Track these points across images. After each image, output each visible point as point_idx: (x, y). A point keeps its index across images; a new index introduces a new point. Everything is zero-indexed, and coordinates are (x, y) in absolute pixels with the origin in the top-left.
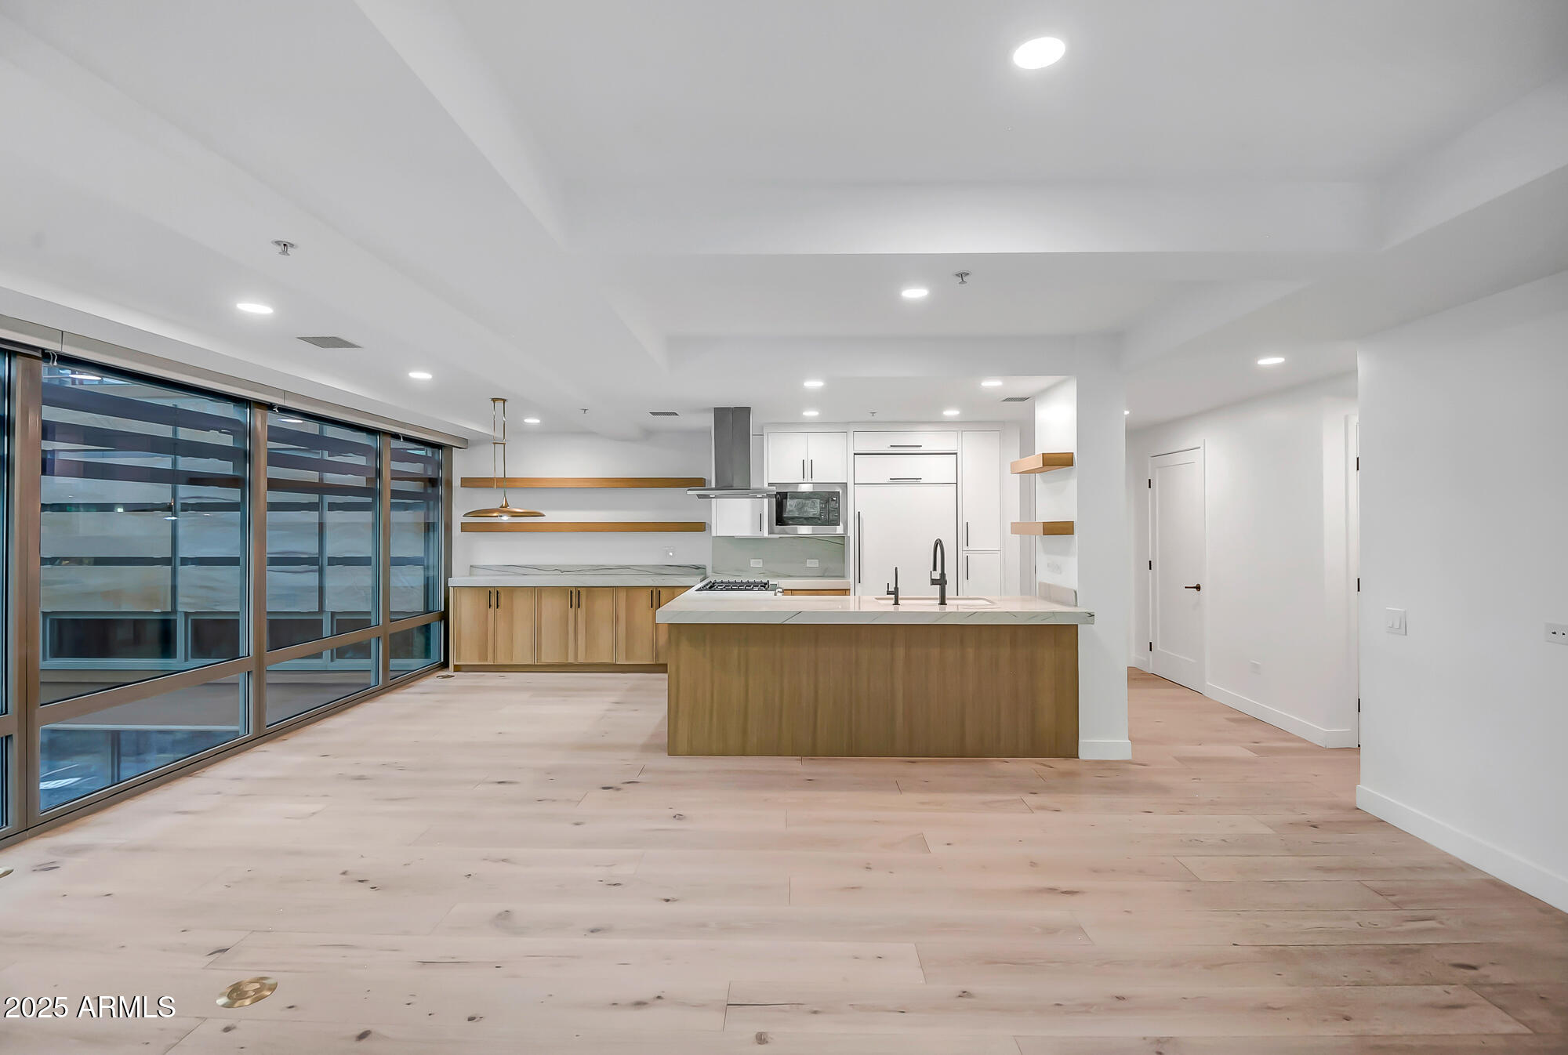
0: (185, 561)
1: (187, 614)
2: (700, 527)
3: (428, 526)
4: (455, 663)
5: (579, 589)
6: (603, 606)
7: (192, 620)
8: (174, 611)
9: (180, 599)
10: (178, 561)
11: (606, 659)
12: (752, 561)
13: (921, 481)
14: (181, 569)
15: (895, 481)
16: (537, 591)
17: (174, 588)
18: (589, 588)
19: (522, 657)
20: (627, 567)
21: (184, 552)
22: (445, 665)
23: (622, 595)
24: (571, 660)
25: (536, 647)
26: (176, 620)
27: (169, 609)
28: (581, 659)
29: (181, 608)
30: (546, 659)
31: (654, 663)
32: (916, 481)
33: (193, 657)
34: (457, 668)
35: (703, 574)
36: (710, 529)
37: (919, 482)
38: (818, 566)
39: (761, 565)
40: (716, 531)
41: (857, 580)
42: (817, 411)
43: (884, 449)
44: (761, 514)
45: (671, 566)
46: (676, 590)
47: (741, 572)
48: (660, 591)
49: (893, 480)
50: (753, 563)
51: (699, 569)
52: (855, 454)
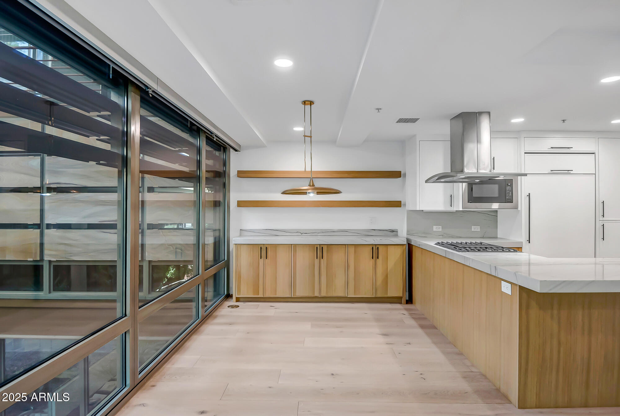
0: (49, 226)
1: (50, 262)
2: (397, 204)
3: (216, 203)
4: (237, 296)
5: (322, 246)
6: (338, 257)
7: (53, 265)
8: (42, 260)
9: (46, 252)
10: (45, 226)
11: (341, 294)
13: (572, 172)
14: (46, 231)
15: (555, 172)
16: (293, 247)
17: (42, 245)
18: (328, 245)
19: (283, 291)
20: (346, 231)
21: (49, 219)
22: (229, 296)
23: (352, 250)
24: (317, 294)
25: (292, 285)
26: (43, 265)
27: (38, 259)
28: (324, 294)
29: (46, 258)
30: (299, 293)
31: (374, 296)
32: (568, 172)
33: (54, 290)
34: (238, 300)
35: (397, 235)
36: (405, 205)
37: (570, 173)
38: (479, 231)
39: (441, 230)
40: (410, 207)
41: (527, 240)
42: (524, 118)
43: (546, 149)
44: (451, 195)
45: (375, 230)
46: (389, 247)
47: (427, 234)
48: (378, 247)
49: (553, 172)
50: (435, 228)
51: (394, 232)
52: (525, 153)
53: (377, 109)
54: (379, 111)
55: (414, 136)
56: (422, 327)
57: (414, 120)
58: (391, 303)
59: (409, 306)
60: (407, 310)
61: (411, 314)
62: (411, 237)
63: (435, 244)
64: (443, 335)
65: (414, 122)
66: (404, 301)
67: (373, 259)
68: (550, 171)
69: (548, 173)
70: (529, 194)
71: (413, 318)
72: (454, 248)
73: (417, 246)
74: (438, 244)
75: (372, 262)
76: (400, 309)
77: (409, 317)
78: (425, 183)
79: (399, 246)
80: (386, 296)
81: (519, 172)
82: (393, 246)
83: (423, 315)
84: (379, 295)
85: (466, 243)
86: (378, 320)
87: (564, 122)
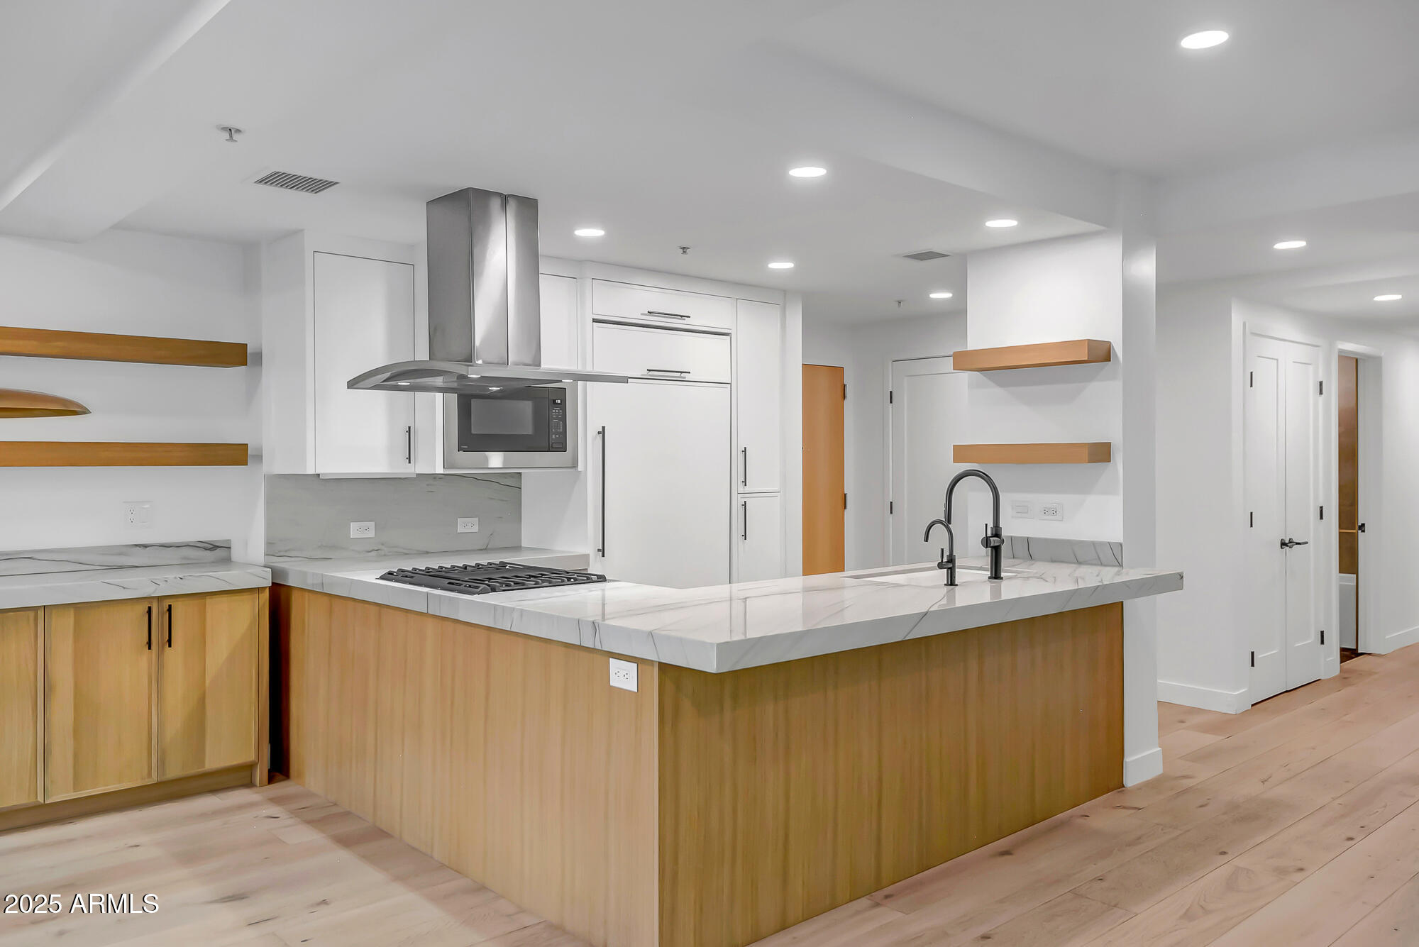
2: (235, 455)
12: (354, 526)
13: (688, 377)
15: (656, 375)
20: (26, 557)
31: (154, 779)
32: (678, 376)
35: (227, 561)
36: (259, 457)
37: (685, 378)
38: (477, 530)
39: (371, 534)
40: (277, 463)
41: (599, 550)
42: (604, 230)
43: (636, 315)
44: (409, 428)
45: (145, 546)
46: (209, 600)
47: (333, 549)
48: (170, 606)
49: (651, 373)
50: (355, 530)
51: (217, 551)
52: (595, 321)
53: (224, 129)
54: (235, 136)
55: (296, 233)
56: (345, 842)
57: (316, 186)
58: (214, 791)
59: (281, 788)
60: (276, 801)
61: (296, 813)
62: (280, 563)
63: (382, 578)
64: (413, 848)
65: (316, 191)
66: (261, 772)
67: (150, 648)
68: (646, 372)
69: (642, 375)
70: (604, 428)
71: (309, 822)
72: (449, 583)
73: (309, 591)
74: (389, 576)
75: (145, 660)
76: (252, 805)
77: (290, 822)
78: (348, 388)
79: (246, 597)
80: (201, 770)
81: (580, 368)
82: (224, 599)
83: (335, 804)
84: (173, 772)
85: (466, 568)
86: (189, 856)
87: (684, 252)
